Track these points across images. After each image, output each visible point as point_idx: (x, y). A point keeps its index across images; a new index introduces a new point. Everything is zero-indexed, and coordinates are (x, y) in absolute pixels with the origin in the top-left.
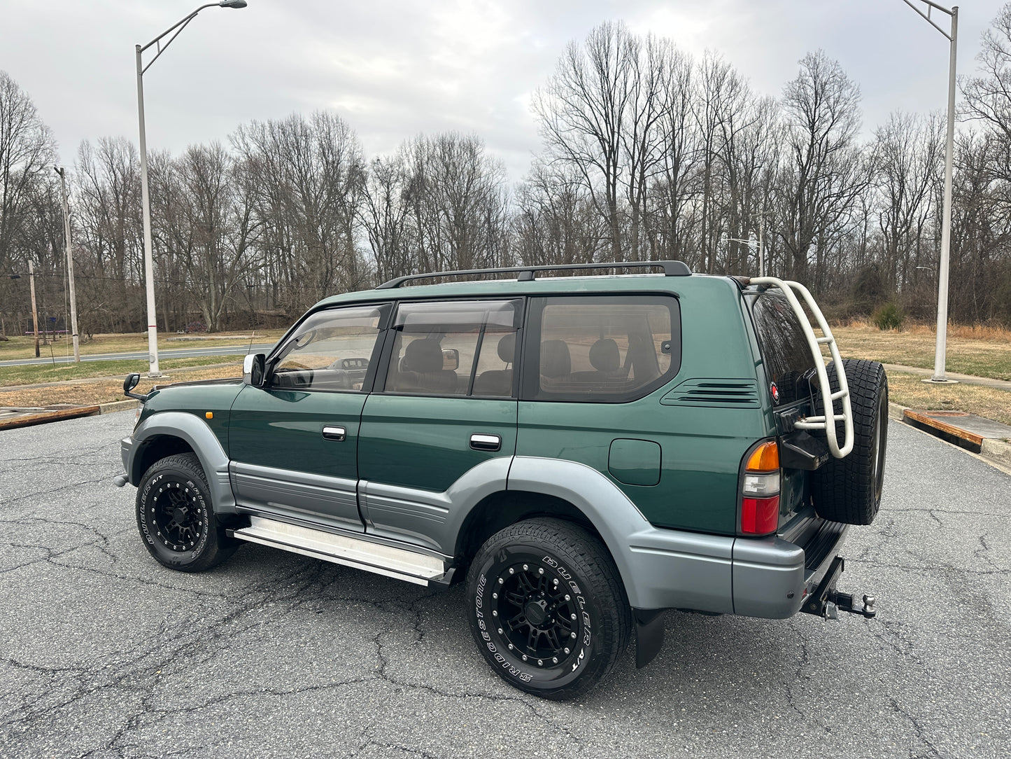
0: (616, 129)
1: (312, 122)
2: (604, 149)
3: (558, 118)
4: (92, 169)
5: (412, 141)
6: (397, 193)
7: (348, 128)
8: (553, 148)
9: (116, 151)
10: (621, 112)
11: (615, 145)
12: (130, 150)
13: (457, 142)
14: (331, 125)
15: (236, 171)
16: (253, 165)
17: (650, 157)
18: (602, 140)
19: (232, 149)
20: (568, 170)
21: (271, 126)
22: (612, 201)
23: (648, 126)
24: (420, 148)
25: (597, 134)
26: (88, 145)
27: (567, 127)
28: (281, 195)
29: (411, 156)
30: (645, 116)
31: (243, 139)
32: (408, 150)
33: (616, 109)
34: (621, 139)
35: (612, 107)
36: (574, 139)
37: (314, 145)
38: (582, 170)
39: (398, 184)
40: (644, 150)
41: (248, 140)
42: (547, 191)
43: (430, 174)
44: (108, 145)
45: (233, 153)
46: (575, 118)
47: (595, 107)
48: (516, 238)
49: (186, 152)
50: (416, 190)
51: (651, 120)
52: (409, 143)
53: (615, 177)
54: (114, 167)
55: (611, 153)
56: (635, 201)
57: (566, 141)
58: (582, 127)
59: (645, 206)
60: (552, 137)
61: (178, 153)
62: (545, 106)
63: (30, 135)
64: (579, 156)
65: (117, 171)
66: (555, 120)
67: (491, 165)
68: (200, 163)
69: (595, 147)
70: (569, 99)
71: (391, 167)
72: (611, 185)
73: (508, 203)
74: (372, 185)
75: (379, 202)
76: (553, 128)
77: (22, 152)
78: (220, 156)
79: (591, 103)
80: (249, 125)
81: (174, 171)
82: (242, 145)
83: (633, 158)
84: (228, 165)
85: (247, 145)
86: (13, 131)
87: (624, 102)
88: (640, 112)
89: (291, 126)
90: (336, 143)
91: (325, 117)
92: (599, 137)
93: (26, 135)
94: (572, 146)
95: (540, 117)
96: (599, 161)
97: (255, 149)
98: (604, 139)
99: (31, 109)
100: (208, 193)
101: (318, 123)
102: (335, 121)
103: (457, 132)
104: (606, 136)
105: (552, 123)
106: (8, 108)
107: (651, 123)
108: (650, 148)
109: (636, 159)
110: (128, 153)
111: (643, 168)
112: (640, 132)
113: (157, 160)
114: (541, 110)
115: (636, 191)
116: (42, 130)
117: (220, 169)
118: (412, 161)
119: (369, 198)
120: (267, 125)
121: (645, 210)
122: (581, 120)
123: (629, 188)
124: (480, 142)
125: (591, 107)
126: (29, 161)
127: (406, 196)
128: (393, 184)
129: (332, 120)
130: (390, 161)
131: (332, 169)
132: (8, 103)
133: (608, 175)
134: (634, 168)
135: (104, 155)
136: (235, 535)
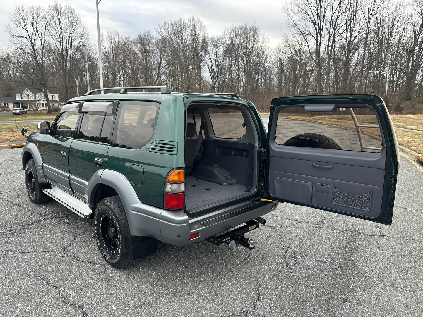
0: (322, 20)
1: (188, 21)
2: (316, 29)
3: (295, 15)
4: (104, 43)
5: (229, 28)
6: (221, 51)
7: (202, 23)
8: (292, 29)
9: (113, 36)
10: (325, 10)
11: (321, 27)
12: (118, 35)
13: (249, 27)
14: (195, 22)
15: (157, 44)
16: (164, 40)
17: (338, 32)
18: (315, 24)
19: (156, 34)
20: (300, 38)
21: (172, 24)
22: (318, 52)
23: (338, 17)
24: (232, 31)
25: (313, 22)
26: (103, 34)
27: (299, 19)
28: (175, 53)
29: (228, 35)
30: (337, 12)
31: (160, 29)
32: (227, 32)
33: (323, 10)
34: (324, 24)
35: (321, 9)
36: (302, 24)
37: (189, 32)
38: (305, 39)
39: (221, 47)
40: (335, 28)
41: (162, 30)
42: (290, 49)
43: (236, 42)
44: (110, 33)
45: (156, 35)
46: (303, 15)
47: (312, 9)
48: (275, 70)
49: (137, 36)
50: (230, 50)
51: (339, 14)
52: (228, 28)
53: (320, 42)
54: (112, 42)
55: (319, 31)
56: (329, 53)
57: (298, 26)
58: (306, 19)
59: (334, 55)
60: (291, 24)
61: (134, 37)
62: (289, 10)
63: (79, 30)
64: (304, 33)
65: (113, 44)
66: (293, 16)
67: (263, 37)
68: (143, 41)
69: (312, 29)
70: (300, 6)
71: (219, 39)
72: (318, 45)
73: (272, 55)
74: (211, 49)
75: (213, 56)
76: (292, 20)
77: (76, 38)
78: (150, 37)
79: (311, 7)
80: (163, 23)
81: (132, 44)
82: (160, 32)
83: (329, 33)
84: (154, 41)
85: (162, 32)
86: (73, 29)
87: (327, 6)
88: (334, 11)
89: (179, 23)
90: (197, 30)
91: (193, 19)
92: (313, 23)
93: (78, 31)
94: (301, 28)
95: (286, 15)
96: (313, 35)
97: (165, 34)
98: (316, 24)
99: (79, 20)
100: (146, 53)
101: (190, 21)
102: (197, 21)
103: (248, 23)
104: (317, 23)
105: (292, 18)
106: (71, 20)
107: (340, 16)
108: (338, 28)
109: (331, 32)
110: (117, 37)
111: (334, 37)
112: (334, 20)
113: (126, 39)
114: (287, 11)
115: (330, 48)
116: (84, 28)
117: (149, 42)
118: (228, 37)
119: (209, 54)
120: (170, 23)
121: (334, 57)
122: (306, 16)
123: (327, 47)
124: (258, 27)
125: (310, 9)
126: (79, 41)
127: (225, 52)
128: (219, 47)
129: (196, 20)
130: (219, 37)
131: (195, 40)
132: (71, 18)
133: (317, 41)
134: (330, 38)
135: (108, 37)
136: (44, 192)
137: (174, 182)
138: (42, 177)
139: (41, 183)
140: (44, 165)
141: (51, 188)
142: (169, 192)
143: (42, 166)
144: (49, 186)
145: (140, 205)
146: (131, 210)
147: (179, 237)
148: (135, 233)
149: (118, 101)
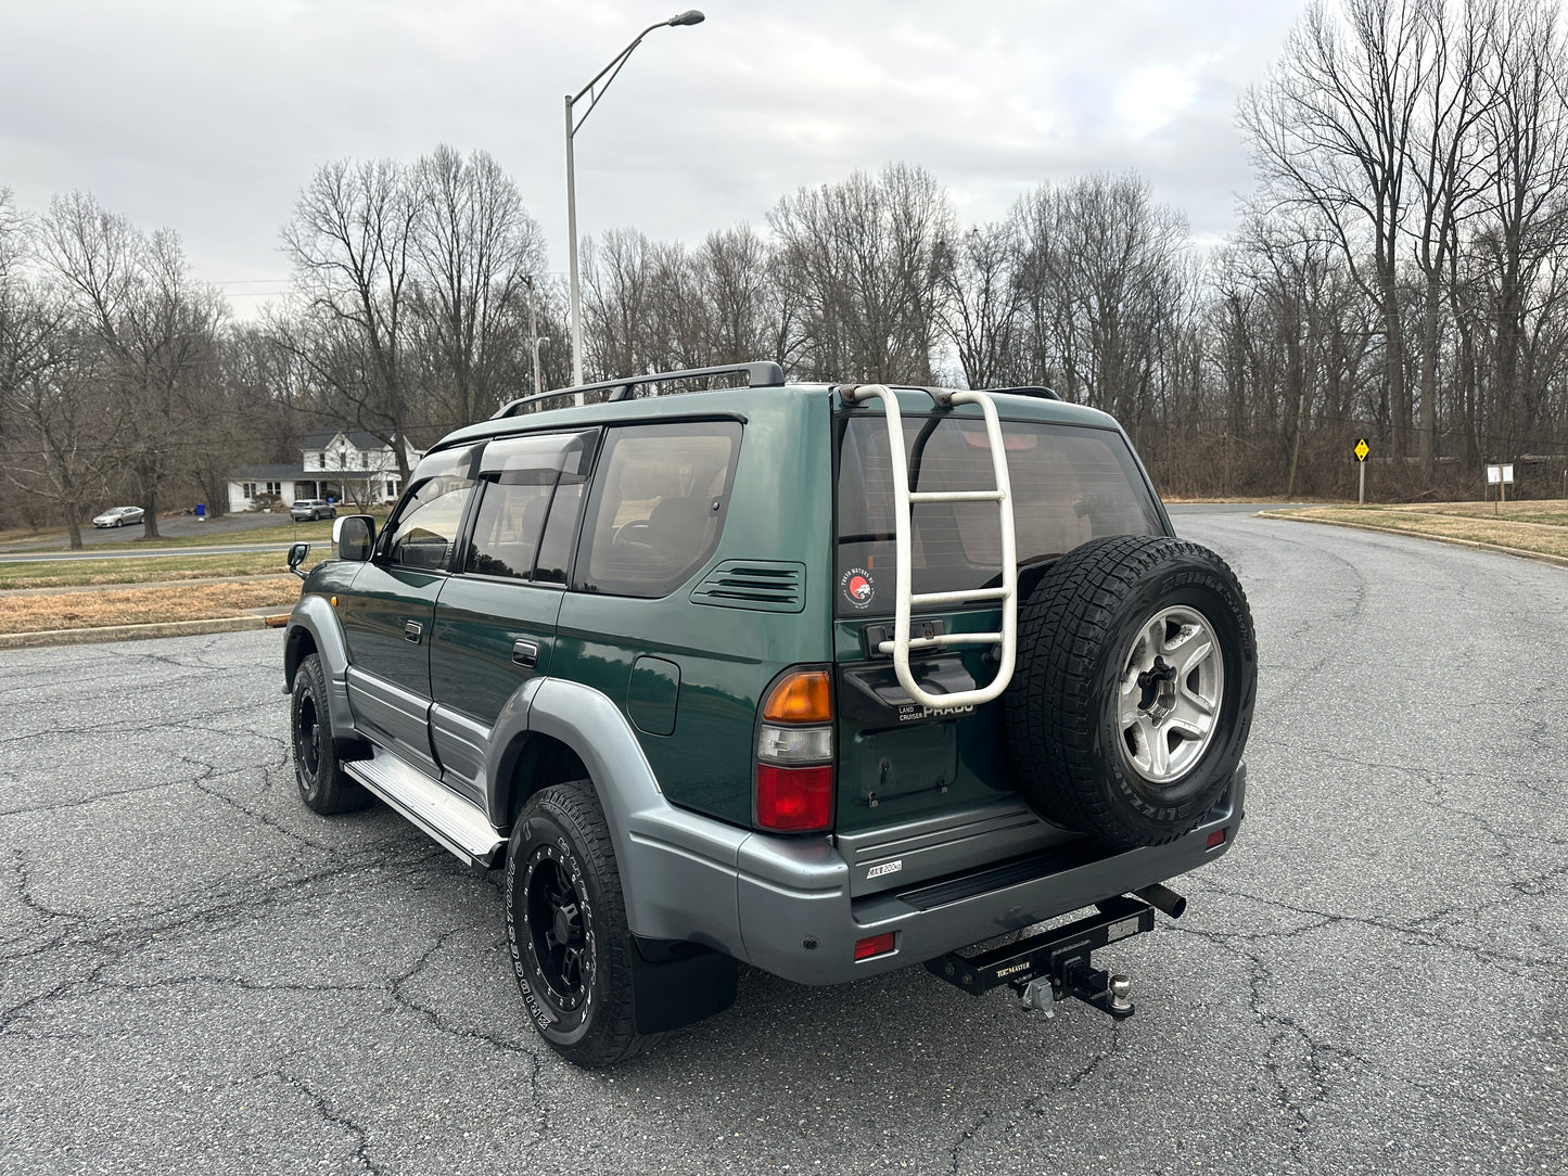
0: (1397, 144)
1: (882, 182)
2: (1373, 178)
3: (1286, 132)
4: (594, 273)
5: (1033, 195)
6: (1002, 279)
7: (934, 186)
8: (1275, 184)
9: (624, 247)
10: (1409, 106)
11: (1396, 170)
12: (642, 246)
13: (1107, 189)
14: (910, 181)
15: (773, 266)
16: (797, 255)
17: (1464, 185)
18: (1368, 162)
19: (772, 234)
20: (1308, 216)
21: (826, 194)
22: (1384, 265)
23: (1461, 129)
24: (1044, 206)
25: (1358, 153)
26: (590, 242)
27: (1304, 147)
28: (836, 297)
29: (1029, 220)
30: (1456, 111)
31: (786, 217)
32: (1026, 209)
33: (1398, 106)
34: (1406, 159)
35: (1391, 103)
36: (1315, 164)
37: (886, 217)
38: (1330, 218)
39: (1004, 265)
40: (1450, 171)
41: (793, 218)
42: (1271, 258)
43: (1060, 243)
44: (615, 240)
45: (769, 239)
46: (1318, 130)
47: (1354, 105)
48: (1216, 340)
49: (705, 243)
50: (1036, 274)
51: (1467, 118)
52: (1028, 198)
53: (1393, 225)
54: (622, 270)
55: (1386, 185)
56: (1433, 264)
57: (1299, 171)
58: (1331, 144)
59: (1454, 272)
60: (1272, 165)
61: (693, 246)
62: (1262, 116)
63: (514, 234)
64: (1323, 195)
65: (625, 277)
66: (1280, 137)
67: (1162, 221)
68: (727, 258)
69: (1355, 176)
70: (1307, 99)
71: (996, 238)
72: (1386, 239)
73: (1200, 284)
74: (966, 275)
75: (972, 298)
76: (1277, 150)
77: (503, 258)
78: (749, 245)
79: (1350, 102)
80: (795, 197)
81: (689, 272)
82: (784, 226)
83: (1429, 191)
84: (763, 258)
85: (792, 226)
86: (494, 229)
87: (1415, 91)
88: (1443, 107)
89: (851, 190)
90: (916, 212)
91: (901, 171)
92: (1362, 158)
93: (509, 236)
94: (1314, 178)
95: (1253, 134)
96: (1362, 201)
97: (801, 229)
98: (1373, 161)
99: (515, 199)
100: (735, 301)
101: (891, 181)
102: (916, 177)
103: (1105, 174)
104: (1376, 154)
105: (1274, 143)
106: (488, 200)
107: (1468, 123)
108: (1465, 169)
109: (1436, 187)
110: (640, 250)
111: (1449, 203)
112: (1446, 142)
113: (668, 257)
114: (1254, 122)
115: (1434, 248)
116: (528, 226)
117: (746, 261)
118: (1031, 227)
119: (959, 292)
120: (820, 193)
121: (1454, 279)
122: (1329, 133)
123: (1420, 242)
124: (1144, 185)
125: (1348, 106)
126: (513, 269)
127: (1018, 283)
128: (996, 267)
129: (912, 175)
130: (994, 229)
131: (907, 247)
132: (488, 193)
133: (1379, 223)
134: (1431, 208)
135: (609, 254)
136: (347, 770)
137: (791, 722)
138: (342, 718)
139: (339, 739)
140: (353, 672)
141: (370, 756)
142: (769, 760)
143: (346, 676)
144: (363, 750)
145: (664, 814)
146: (632, 832)
147: (810, 945)
148: (645, 924)
149: (600, 428)
